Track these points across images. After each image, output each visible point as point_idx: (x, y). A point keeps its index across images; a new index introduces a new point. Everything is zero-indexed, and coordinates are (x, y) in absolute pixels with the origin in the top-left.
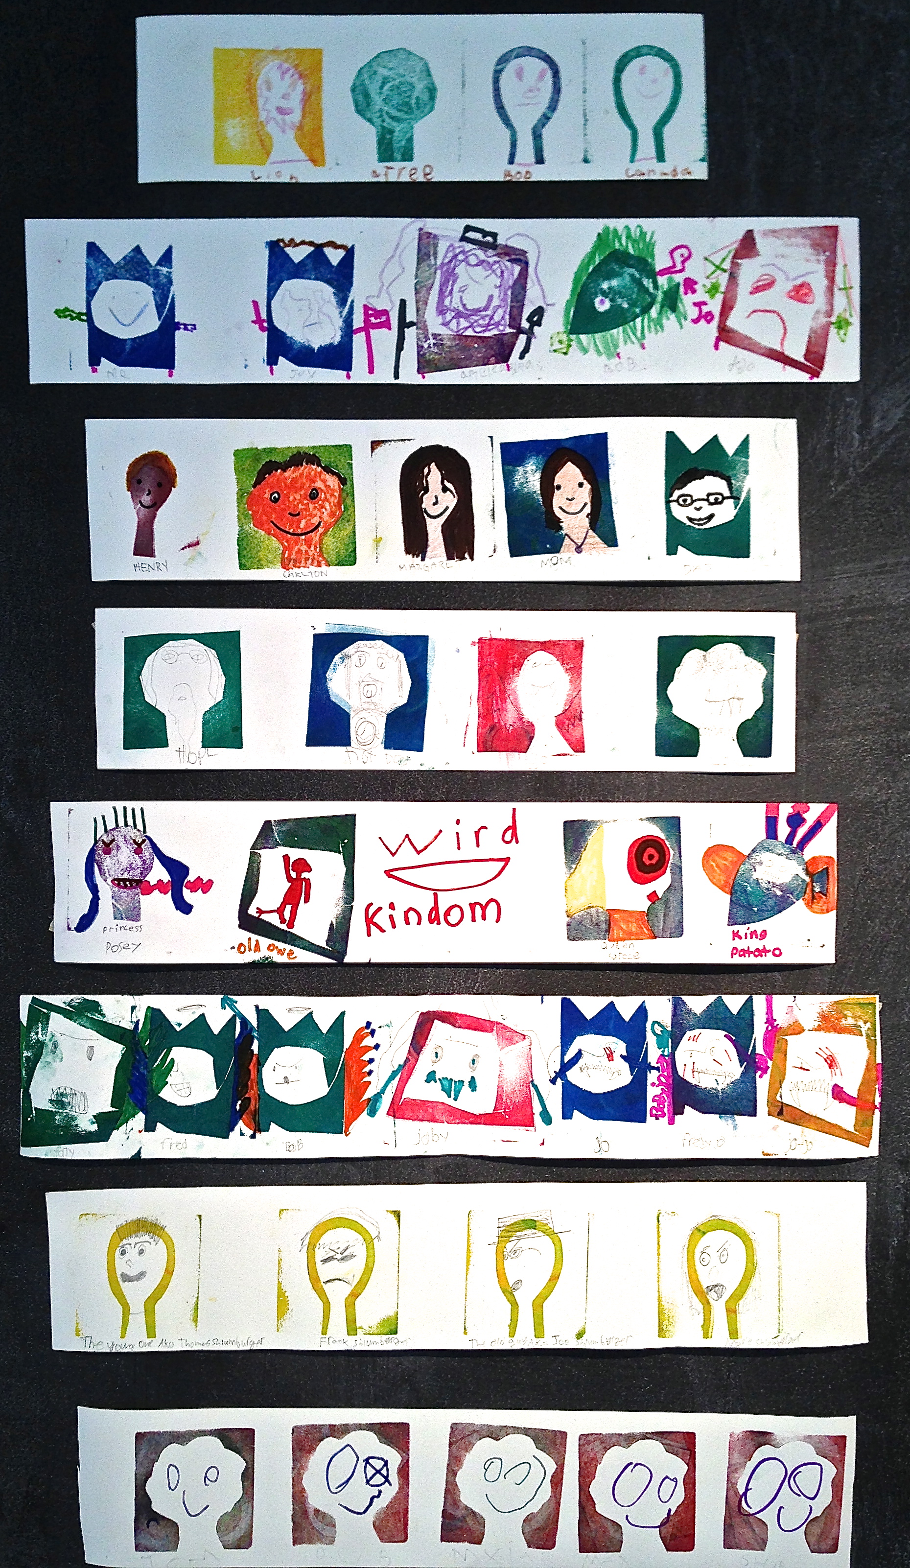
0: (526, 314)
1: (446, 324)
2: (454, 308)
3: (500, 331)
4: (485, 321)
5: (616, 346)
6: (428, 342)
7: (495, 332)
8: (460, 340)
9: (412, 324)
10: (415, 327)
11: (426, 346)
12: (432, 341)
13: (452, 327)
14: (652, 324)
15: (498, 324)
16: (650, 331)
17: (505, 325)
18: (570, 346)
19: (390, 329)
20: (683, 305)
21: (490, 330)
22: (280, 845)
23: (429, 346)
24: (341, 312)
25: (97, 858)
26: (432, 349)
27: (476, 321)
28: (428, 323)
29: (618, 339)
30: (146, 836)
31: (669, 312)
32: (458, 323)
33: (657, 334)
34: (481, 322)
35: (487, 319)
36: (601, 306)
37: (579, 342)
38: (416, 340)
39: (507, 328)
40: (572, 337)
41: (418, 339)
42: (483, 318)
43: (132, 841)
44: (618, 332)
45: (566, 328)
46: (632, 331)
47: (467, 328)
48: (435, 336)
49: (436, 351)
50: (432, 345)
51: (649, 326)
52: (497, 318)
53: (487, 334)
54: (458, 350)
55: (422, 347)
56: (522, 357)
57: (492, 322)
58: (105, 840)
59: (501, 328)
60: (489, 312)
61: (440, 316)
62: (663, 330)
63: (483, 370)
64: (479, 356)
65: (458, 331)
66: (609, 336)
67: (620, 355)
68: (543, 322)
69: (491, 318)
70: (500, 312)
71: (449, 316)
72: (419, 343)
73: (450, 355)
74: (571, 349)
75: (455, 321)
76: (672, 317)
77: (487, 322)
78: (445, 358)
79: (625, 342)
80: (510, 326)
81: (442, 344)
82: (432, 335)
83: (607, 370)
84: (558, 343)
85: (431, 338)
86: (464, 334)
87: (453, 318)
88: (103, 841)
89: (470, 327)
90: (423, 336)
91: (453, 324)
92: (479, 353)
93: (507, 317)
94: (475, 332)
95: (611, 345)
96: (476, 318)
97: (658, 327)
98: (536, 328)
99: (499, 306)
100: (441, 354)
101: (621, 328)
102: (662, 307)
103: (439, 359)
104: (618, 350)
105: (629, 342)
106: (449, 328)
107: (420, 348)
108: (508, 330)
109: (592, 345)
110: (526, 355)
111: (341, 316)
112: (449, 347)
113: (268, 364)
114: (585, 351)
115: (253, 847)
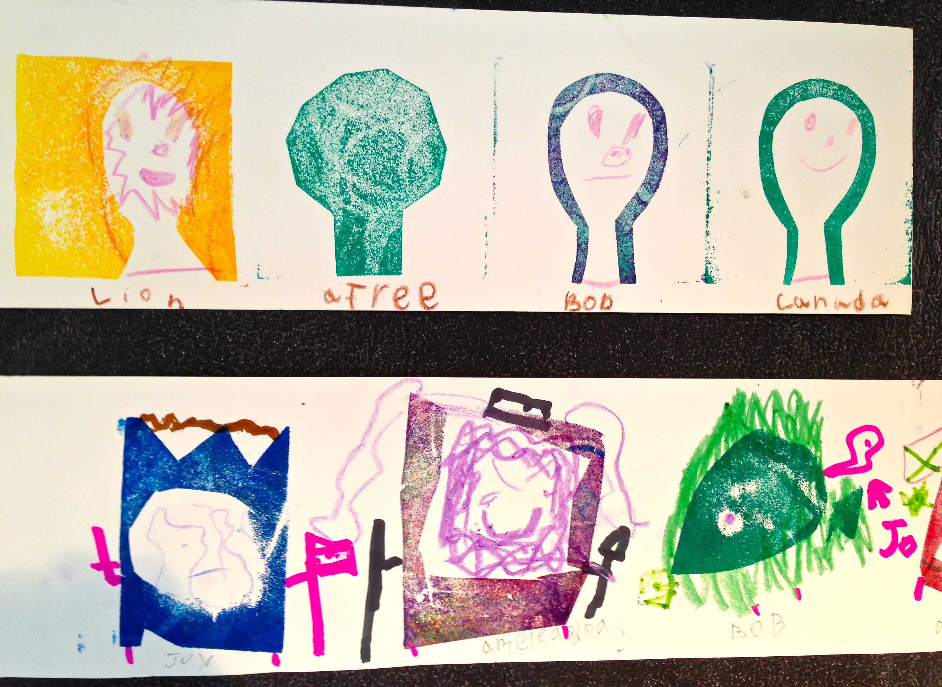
0: (598, 539)
1: (456, 560)
2: (471, 532)
3: (553, 570)
4: (526, 552)
5: (751, 593)
6: (425, 591)
7: (544, 572)
8: (482, 586)
9: (395, 562)
10: (400, 567)
11: (420, 598)
12: (431, 590)
13: (466, 566)
14: (813, 557)
15: (548, 559)
16: (809, 568)
17: (561, 560)
18: (672, 593)
19: (354, 573)
20: (867, 527)
21: (535, 569)
23: (426, 599)
24: (263, 549)
26: (431, 604)
27: (511, 554)
28: (424, 559)
29: (756, 582)
31: (843, 537)
32: (478, 558)
33: (821, 574)
34: (520, 555)
35: (530, 549)
36: (728, 527)
37: (690, 587)
38: (402, 589)
39: (566, 564)
40: (678, 578)
41: (406, 587)
42: (523, 548)
44: (756, 570)
45: (668, 563)
46: (781, 570)
47: (492, 567)
48: (437, 581)
49: (438, 606)
50: (431, 598)
51: (809, 561)
52: (547, 547)
53: (530, 576)
54: (478, 605)
55: (413, 601)
56: (590, 613)
57: (539, 555)
59: (554, 565)
60: (533, 538)
61: (447, 547)
62: (831, 568)
63: (521, 638)
64: (515, 613)
65: (479, 572)
66: (740, 576)
67: (760, 609)
68: (628, 553)
69: (538, 548)
70: (553, 537)
71: (461, 547)
72: (408, 594)
73: (463, 614)
74: (674, 598)
75: (472, 554)
76: (849, 545)
77: (529, 555)
78: (454, 619)
79: (768, 587)
80: (570, 561)
81: (448, 596)
82: (431, 579)
83: (736, 634)
84: (654, 590)
85: (430, 584)
86: (489, 577)
87: (469, 551)
89: (499, 564)
90: (415, 581)
91: (470, 561)
92: (514, 608)
93: (565, 546)
94: (508, 572)
95: (743, 591)
96: (510, 548)
97: (824, 562)
98: (615, 564)
99: (552, 528)
100: (448, 611)
101: (761, 563)
102: (832, 529)
103: (443, 622)
104: (756, 601)
105: (774, 587)
106: (462, 568)
107: (409, 602)
108: (567, 568)
109: (712, 591)
110: (598, 610)
111: (264, 556)
112: (462, 600)
113: (122, 644)
114: (699, 601)
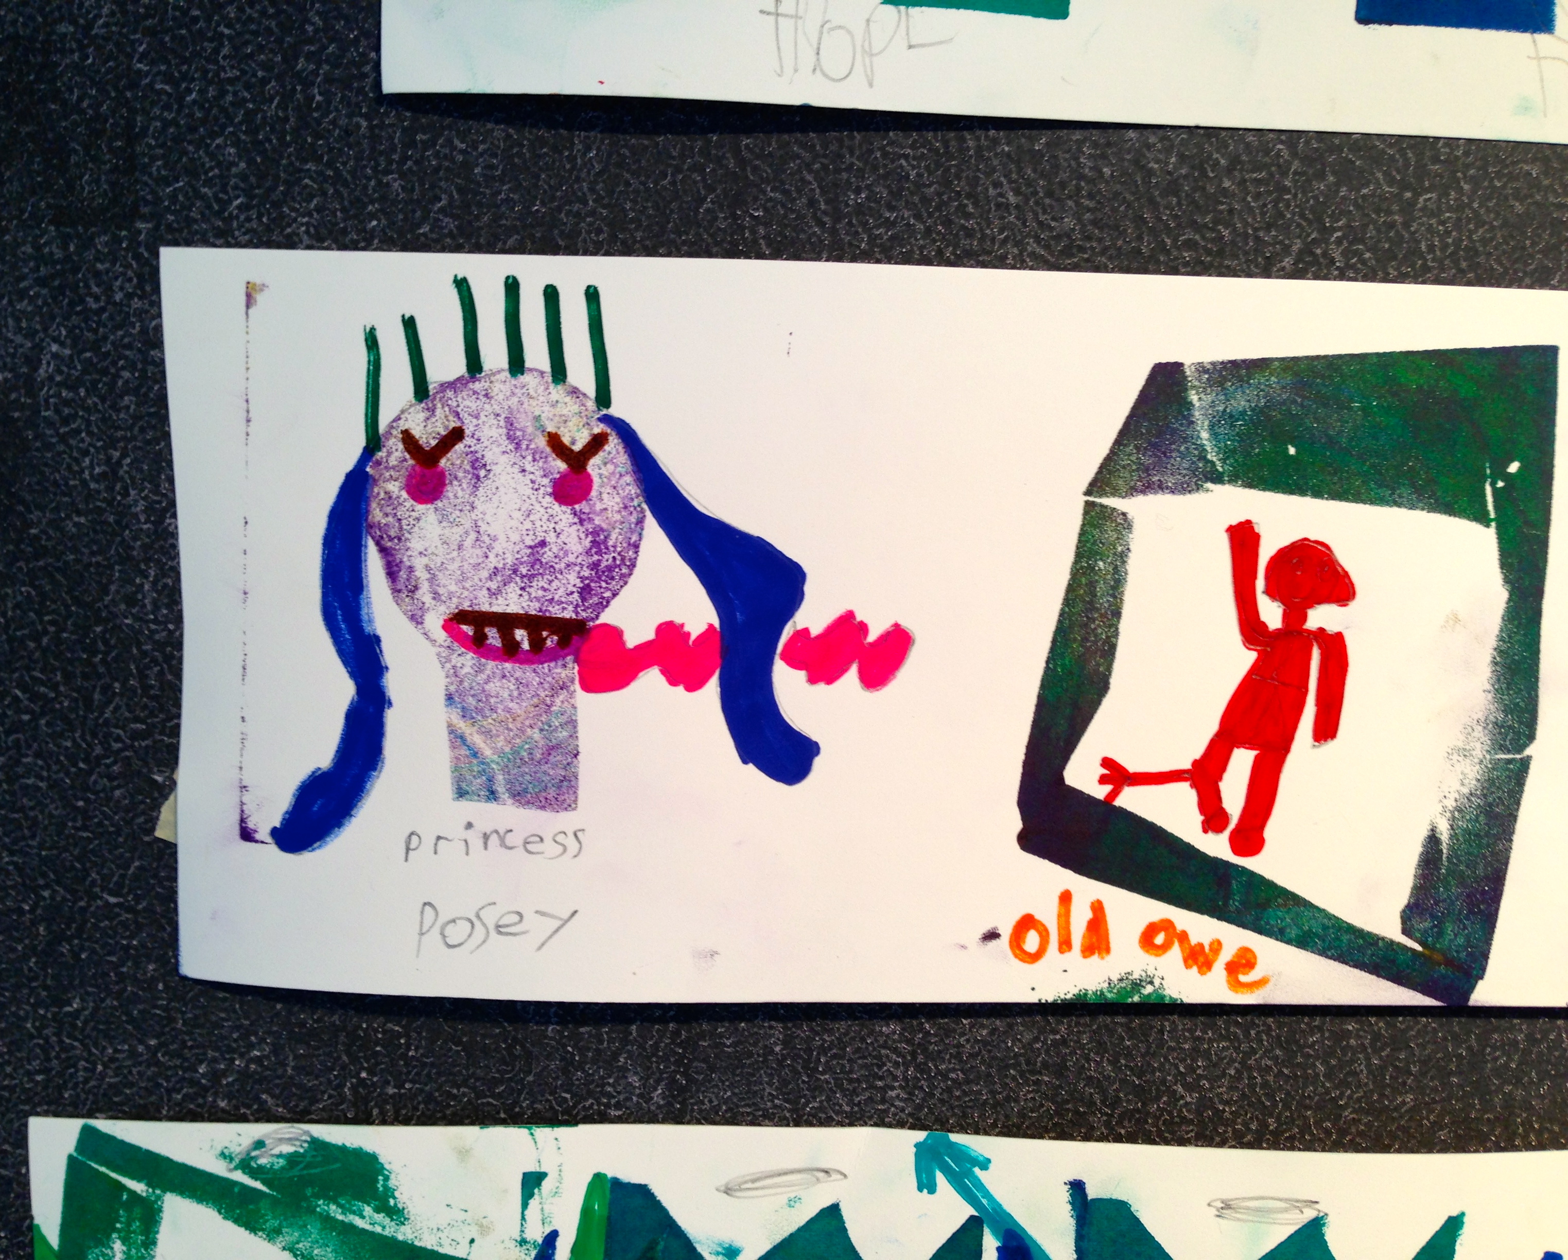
22: (1217, 479)
25: (377, 514)
30: (608, 420)
43: (541, 442)
58: (417, 432)
88: (408, 439)
115: (1098, 485)
